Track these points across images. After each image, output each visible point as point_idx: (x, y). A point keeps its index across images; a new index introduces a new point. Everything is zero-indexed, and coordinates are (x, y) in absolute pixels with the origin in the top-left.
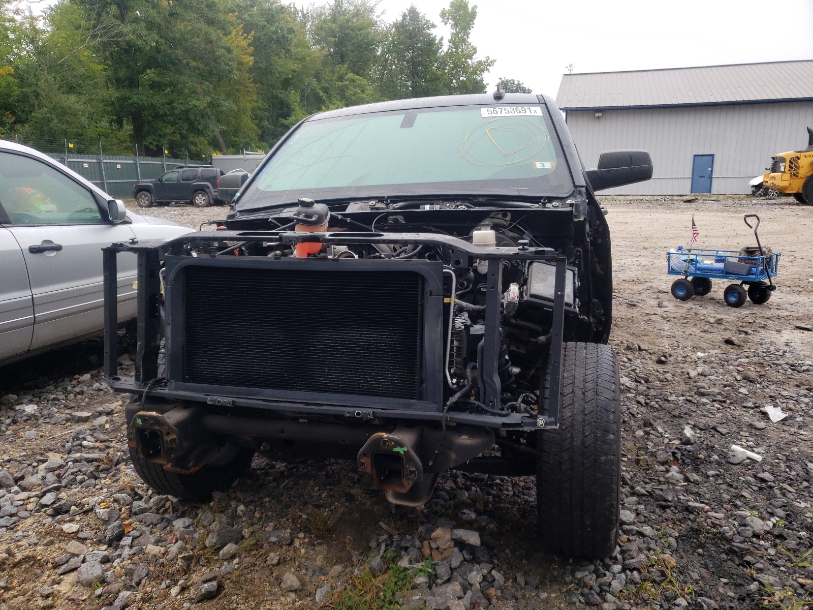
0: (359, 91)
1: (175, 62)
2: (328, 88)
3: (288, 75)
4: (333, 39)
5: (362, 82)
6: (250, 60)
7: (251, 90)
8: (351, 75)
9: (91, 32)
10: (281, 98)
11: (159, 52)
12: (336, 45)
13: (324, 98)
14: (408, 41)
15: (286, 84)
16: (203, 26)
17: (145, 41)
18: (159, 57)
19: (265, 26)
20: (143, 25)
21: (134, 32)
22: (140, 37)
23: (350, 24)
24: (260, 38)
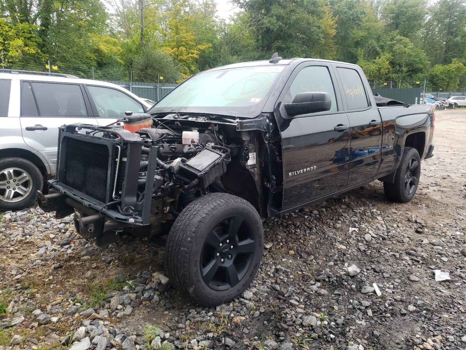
0: (403, 47)
1: (290, 36)
2: (383, 45)
3: (358, 39)
4: (392, 15)
5: (407, 41)
6: (333, 32)
7: (333, 49)
8: (399, 37)
9: (249, 24)
10: (352, 53)
11: (282, 31)
12: (393, 18)
13: (380, 52)
14: (448, 12)
15: (357, 44)
16: (306, 16)
17: (274, 26)
18: (282, 34)
19: (347, 12)
20: (275, 17)
21: (269, 22)
22: (272, 24)
23: (405, 5)
24: (343, 19)
